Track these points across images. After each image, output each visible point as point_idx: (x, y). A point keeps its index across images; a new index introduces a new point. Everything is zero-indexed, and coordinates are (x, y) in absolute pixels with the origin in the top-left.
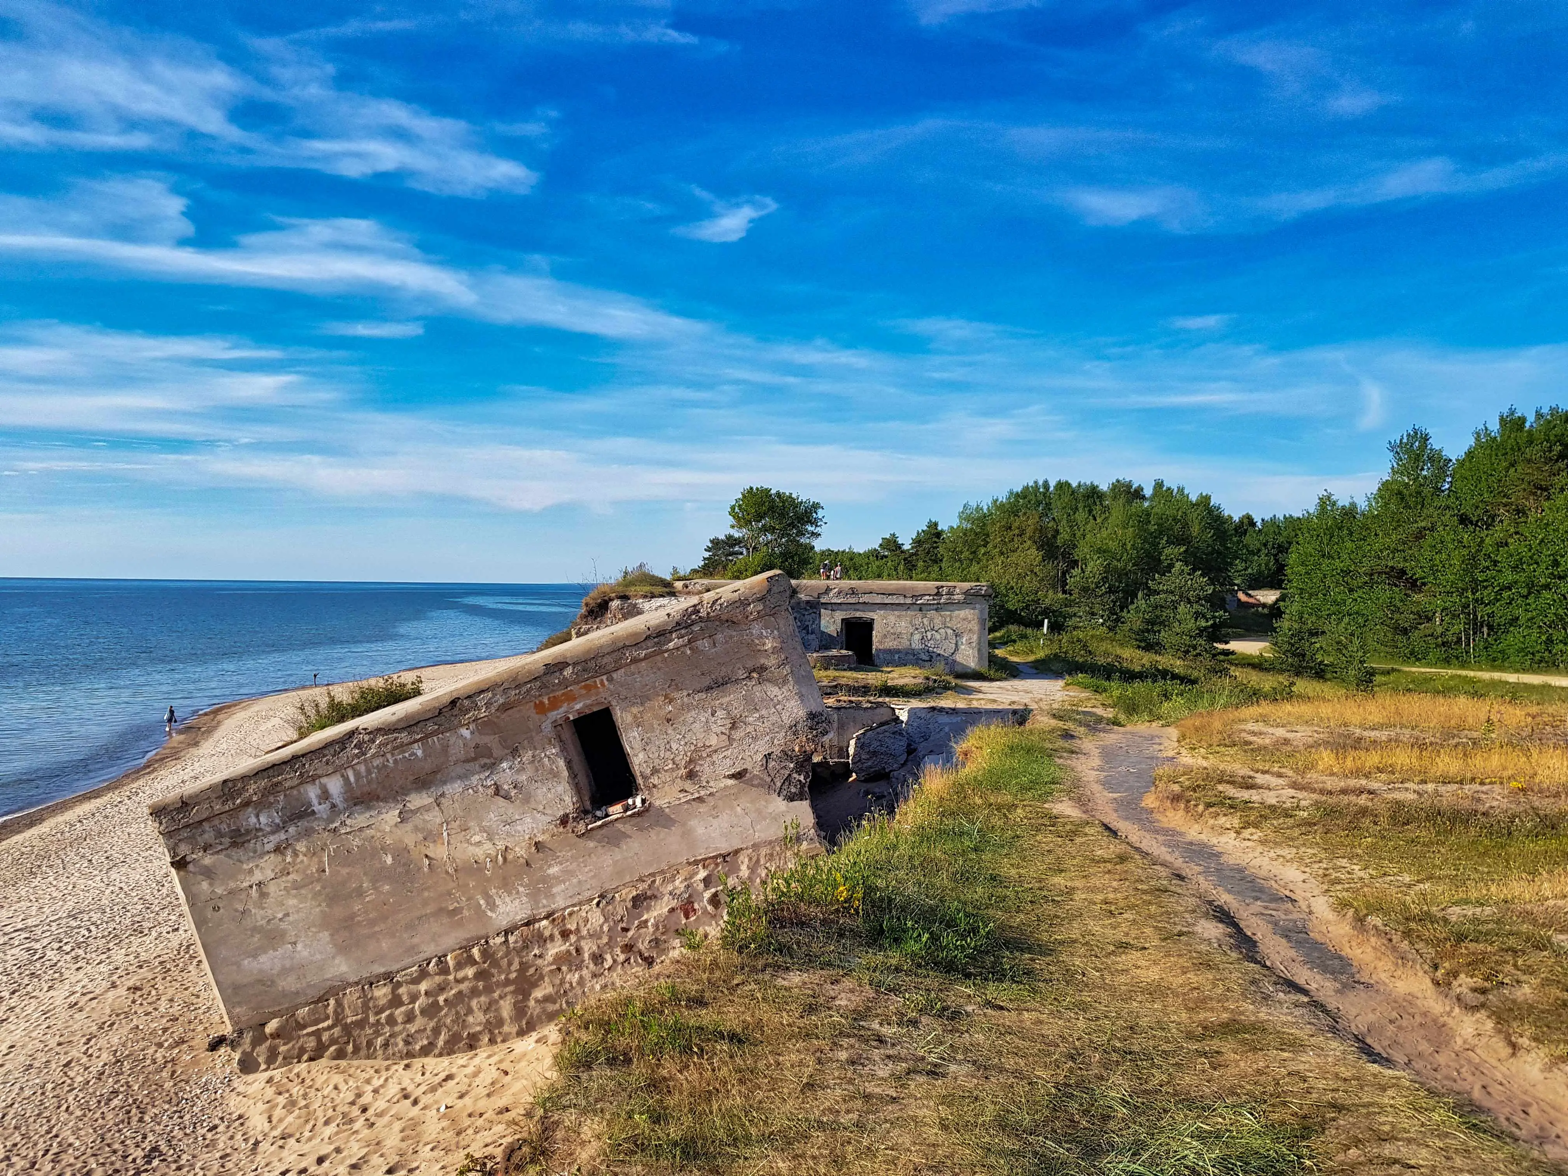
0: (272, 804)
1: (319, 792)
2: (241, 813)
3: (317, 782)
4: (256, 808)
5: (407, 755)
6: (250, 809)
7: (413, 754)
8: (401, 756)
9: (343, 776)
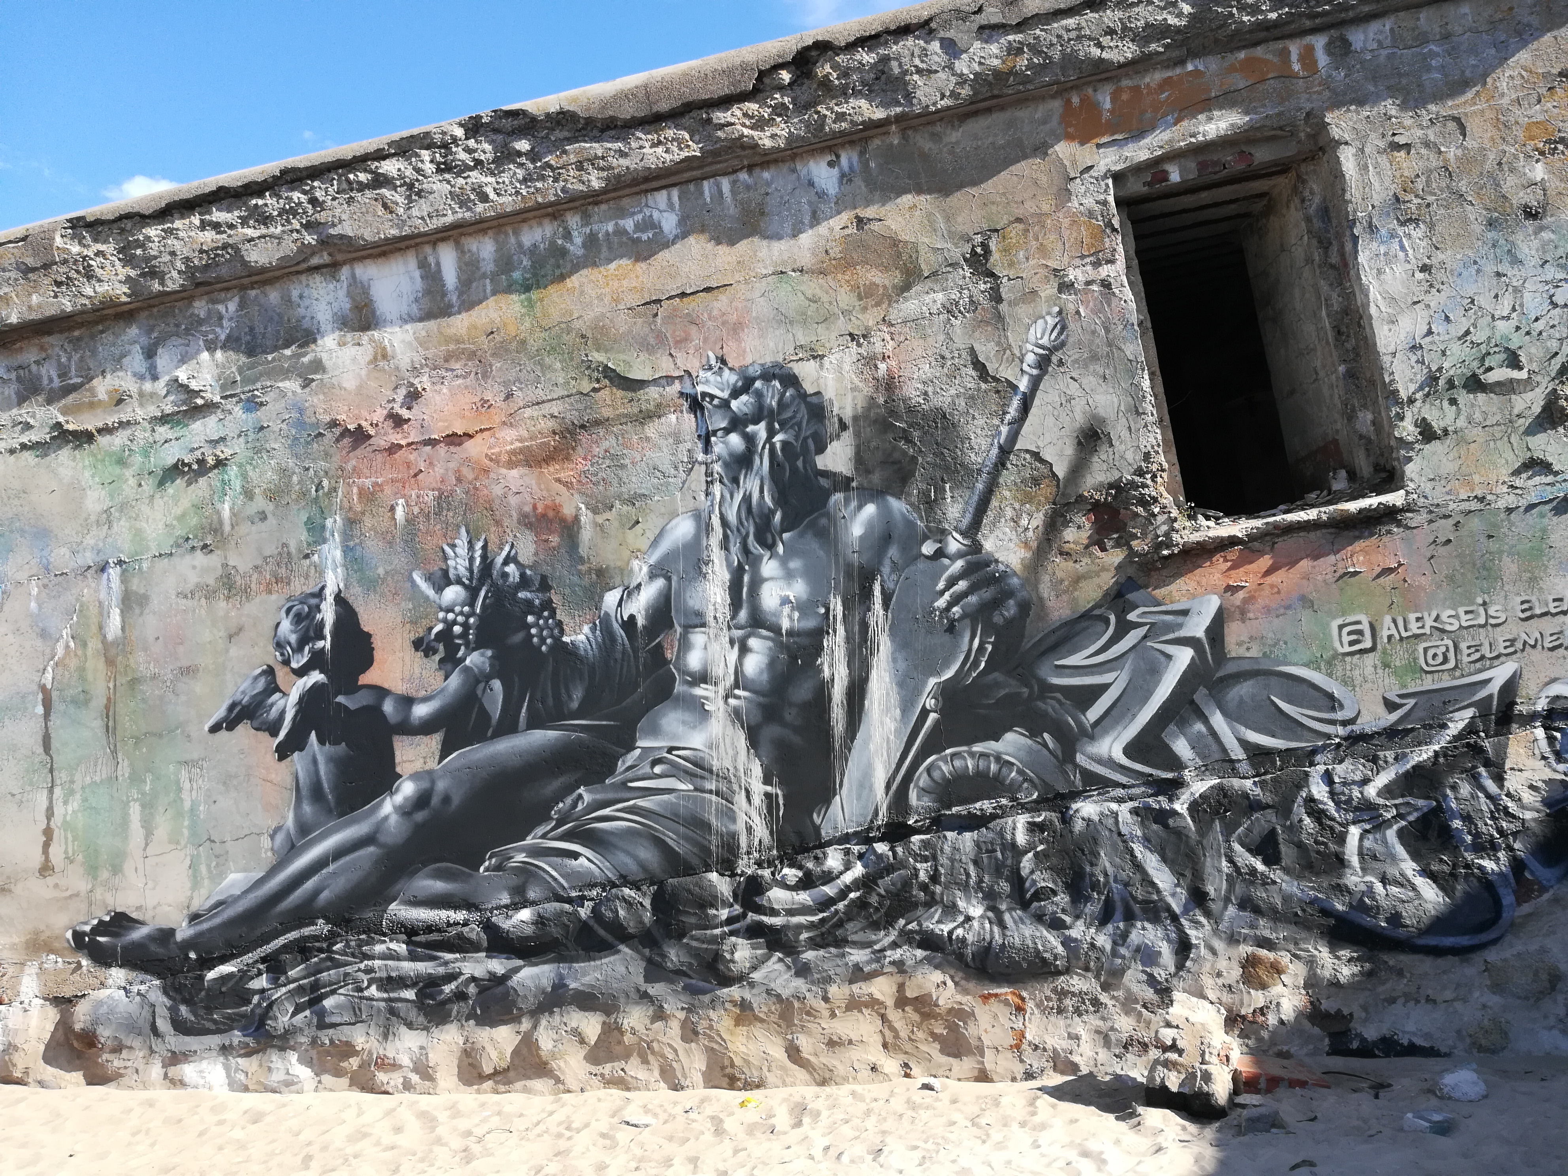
0: (200, 322)
1: (346, 304)
2: (107, 337)
3: (345, 272)
4: (151, 330)
5: (629, 224)
6: (133, 331)
7: (650, 224)
8: (610, 227)
9: (423, 265)
